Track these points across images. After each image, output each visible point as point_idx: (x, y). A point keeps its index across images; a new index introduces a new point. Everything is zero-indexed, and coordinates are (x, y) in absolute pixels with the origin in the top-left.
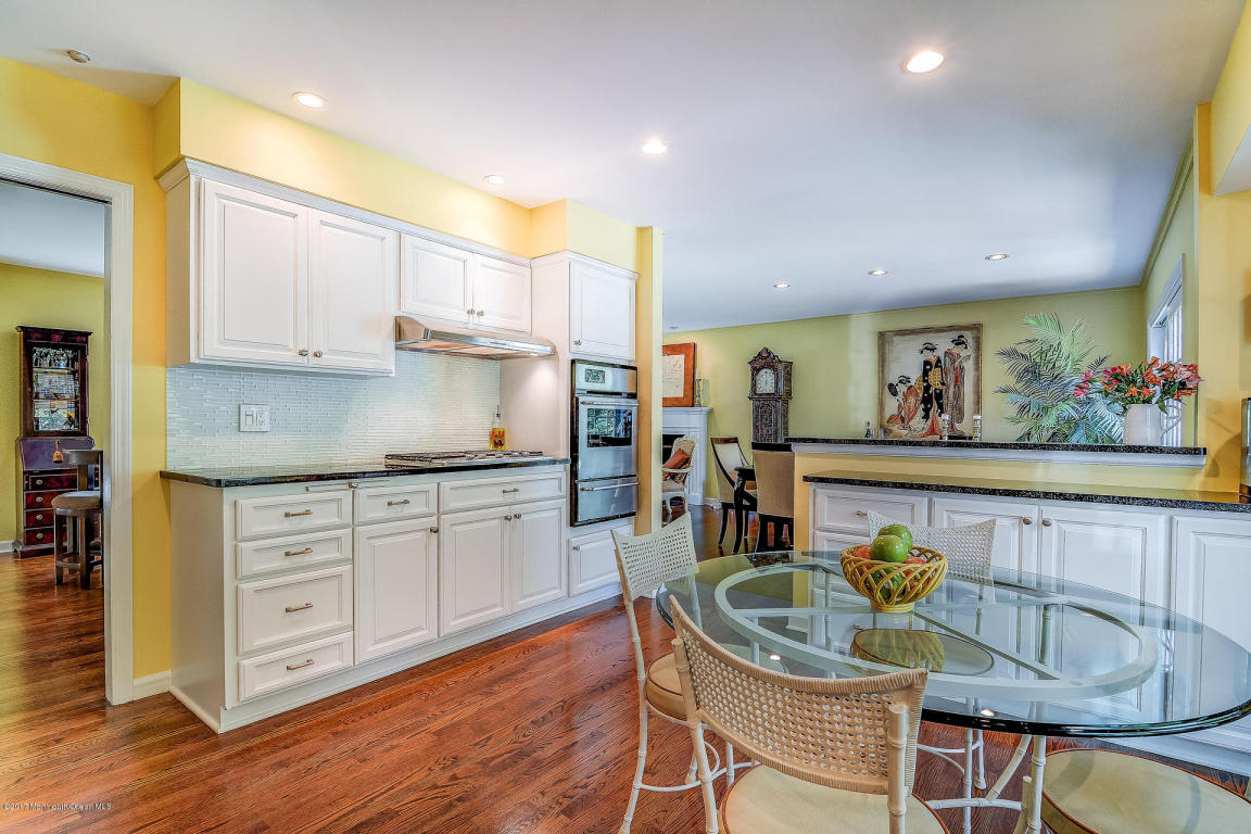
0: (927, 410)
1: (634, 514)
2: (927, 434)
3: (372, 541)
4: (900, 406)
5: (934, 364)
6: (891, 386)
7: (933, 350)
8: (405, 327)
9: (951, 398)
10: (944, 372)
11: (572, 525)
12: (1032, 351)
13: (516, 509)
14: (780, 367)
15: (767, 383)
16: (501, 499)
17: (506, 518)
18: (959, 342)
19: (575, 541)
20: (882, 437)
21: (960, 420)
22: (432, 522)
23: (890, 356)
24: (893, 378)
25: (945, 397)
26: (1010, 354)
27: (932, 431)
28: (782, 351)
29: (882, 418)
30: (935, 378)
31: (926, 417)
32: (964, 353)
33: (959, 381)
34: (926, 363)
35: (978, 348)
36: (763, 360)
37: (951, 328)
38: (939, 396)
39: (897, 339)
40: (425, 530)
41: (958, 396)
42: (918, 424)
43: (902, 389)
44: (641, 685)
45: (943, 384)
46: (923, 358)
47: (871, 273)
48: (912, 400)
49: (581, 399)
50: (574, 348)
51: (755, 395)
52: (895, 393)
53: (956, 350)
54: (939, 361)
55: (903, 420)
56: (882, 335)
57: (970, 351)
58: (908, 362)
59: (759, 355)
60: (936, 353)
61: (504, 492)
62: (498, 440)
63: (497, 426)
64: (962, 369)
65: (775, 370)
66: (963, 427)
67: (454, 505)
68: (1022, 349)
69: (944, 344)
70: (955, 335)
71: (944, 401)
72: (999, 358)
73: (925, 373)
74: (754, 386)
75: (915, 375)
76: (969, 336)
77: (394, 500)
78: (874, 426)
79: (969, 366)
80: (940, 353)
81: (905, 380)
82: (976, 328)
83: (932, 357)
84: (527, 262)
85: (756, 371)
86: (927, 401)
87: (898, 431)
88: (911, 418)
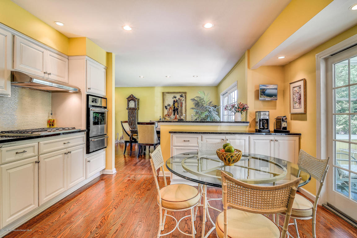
0: (174, 113)
1: (106, 147)
2: (175, 119)
3: (9, 171)
4: (168, 112)
5: (176, 101)
6: (166, 106)
7: (175, 98)
8: (15, 75)
9: (180, 110)
10: (178, 104)
11: (87, 153)
12: (198, 99)
13: (69, 150)
14: (136, 100)
15: (132, 104)
16: (63, 146)
17: (65, 154)
18: (181, 96)
19: (88, 159)
20: (164, 120)
21: (182, 116)
22: (36, 159)
23: (165, 99)
24: (166, 104)
25: (178, 110)
26: (193, 100)
27: (176, 119)
28: (137, 96)
29: (163, 115)
30: (176, 105)
31: (174, 115)
32: (183, 99)
33: (181, 106)
34: (174, 101)
35: (186, 98)
36: (131, 98)
37: (180, 93)
38: (177, 110)
39: (167, 94)
40: (33, 162)
41: (181, 110)
42: (172, 116)
43: (168, 107)
44: (160, 202)
45: (178, 107)
46: (173, 100)
47: (166, 76)
48: (171, 110)
49: (91, 108)
50: (88, 90)
51: (129, 109)
52: (167, 109)
53: (181, 98)
54: (177, 101)
55: (169, 115)
56: (163, 93)
57: (184, 99)
58: (170, 101)
59: (130, 96)
60: (176, 99)
61: (64, 143)
62: (51, 123)
63: (51, 118)
64: (182, 103)
65: (135, 101)
66: (182, 117)
67: (45, 151)
68: (196, 99)
69: (178, 96)
70: (181, 94)
71: (178, 111)
72: (191, 101)
73: (174, 104)
74: (128, 105)
75: (171, 104)
76: (184, 95)
77: (19, 151)
78: (161, 117)
79: (184, 102)
80: (177, 99)
81: (169, 105)
82: (185, 93)
83: (175, 99)
84: (67, 57)
85: (129, 101)
86: (174, 111)
87: (168, 119)
88: (171, 115)
